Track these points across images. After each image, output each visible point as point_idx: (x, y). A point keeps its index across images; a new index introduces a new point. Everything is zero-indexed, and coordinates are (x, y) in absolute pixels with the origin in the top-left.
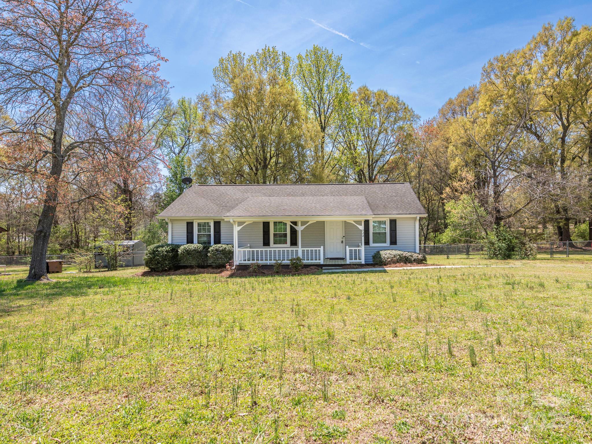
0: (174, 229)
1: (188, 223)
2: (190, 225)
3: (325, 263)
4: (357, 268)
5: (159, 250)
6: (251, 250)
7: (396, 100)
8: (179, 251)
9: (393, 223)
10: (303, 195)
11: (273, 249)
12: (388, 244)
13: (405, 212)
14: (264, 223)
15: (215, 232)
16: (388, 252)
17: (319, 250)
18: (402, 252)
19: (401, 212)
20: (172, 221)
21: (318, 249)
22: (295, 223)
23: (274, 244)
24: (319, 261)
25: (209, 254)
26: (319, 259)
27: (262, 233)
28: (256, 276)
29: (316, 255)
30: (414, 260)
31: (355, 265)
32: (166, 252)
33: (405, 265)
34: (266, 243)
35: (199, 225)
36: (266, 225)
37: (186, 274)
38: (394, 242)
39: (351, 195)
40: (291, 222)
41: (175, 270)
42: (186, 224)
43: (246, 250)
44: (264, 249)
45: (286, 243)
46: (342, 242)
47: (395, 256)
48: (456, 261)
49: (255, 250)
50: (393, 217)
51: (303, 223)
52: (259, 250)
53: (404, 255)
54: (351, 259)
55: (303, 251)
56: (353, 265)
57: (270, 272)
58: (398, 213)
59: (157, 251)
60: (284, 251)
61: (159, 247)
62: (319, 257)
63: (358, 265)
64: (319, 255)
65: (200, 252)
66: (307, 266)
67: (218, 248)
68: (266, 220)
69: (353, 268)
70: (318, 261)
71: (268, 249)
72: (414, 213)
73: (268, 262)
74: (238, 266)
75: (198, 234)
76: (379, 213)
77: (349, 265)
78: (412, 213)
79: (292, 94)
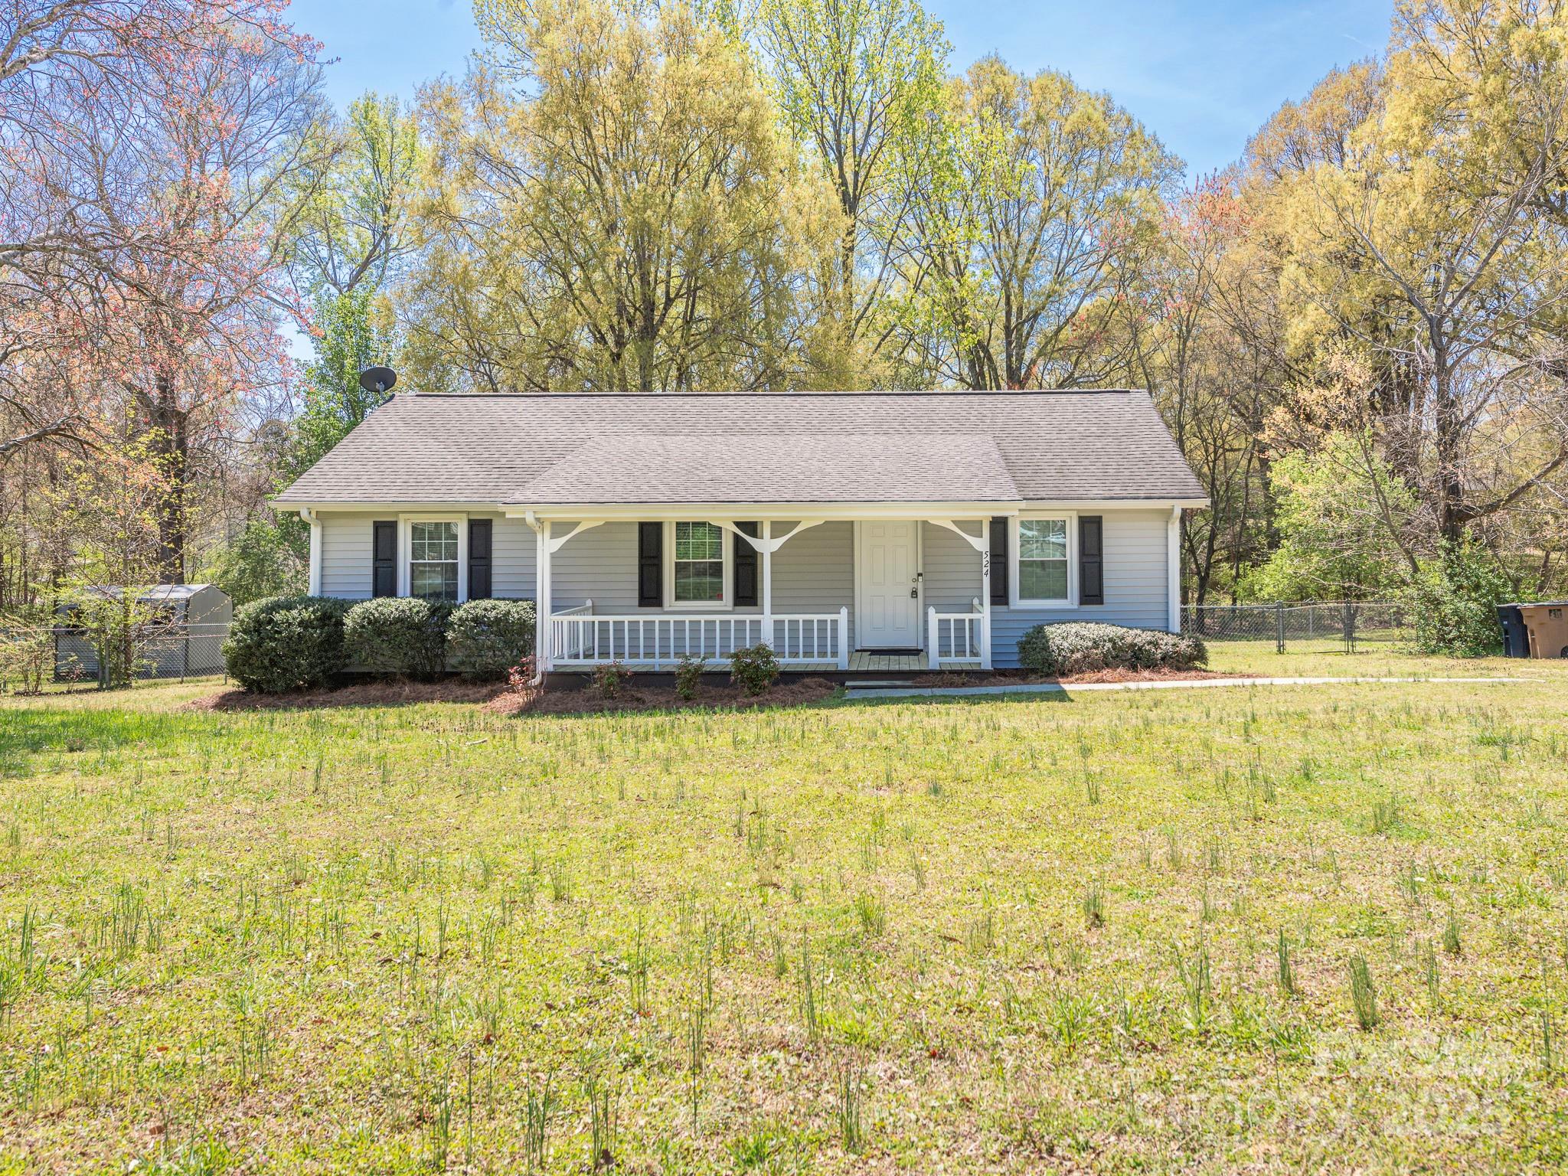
0: (327, 547)
1: (378, 526)
2: (384, 532)
3: (854, 668)
4: (964, 685)
5: (277, 617)
6: (597, 619)
8: (348, 621)
9: (1091, 528)
10: (780, 429)
11: (672, 618)
12: (1071, 602)
13: (1131, 491)
14: (643, 526)
15: (471, 556)
16: (1074, 628)
17: (835, 622)
18: (1121, 631)
19: (1117, 491)
20: (325, 517)
21: (829, 617)
22: (751, 528)
23: (678, 598)
24: (834, 660)
25: (450, 635)
26: (835, 654)
27: (636, 561)
28: (613, 711)
29: (822, 638)
30: (1163, 659)
31: (959, 673)
32: (300, 624)
33: (1131, 674)
34: (650, 595)
35: (417, 531)
36: (650, 534)
37: (368, 702)
38: (1092, 592)
39: (945, 433)
40: (738, 524)
41: (332, 690)
42: (371, 531)
43: (581, 619)
44: (641, 618)
45: (720, 597)
46: (914, 594)
47: (1096, 645)
48: (1310, 661)
49: (611, 619)
50: (1091, 507)
51: (779, 528)
52: (626, 619)
53: (1129, 640)
54: (944, 651)
55: (779, 624)
56: (952, 672)
57: (662, 699)
58: (1107, 494)
59: (271, 621)
60: (710, 624)
61: (275, 607)
62: (835, 646)
63: (968, 673)
64: (835, 638)
65: (418, 627)
66: (790, 677)
67: (480, 612)
68: (650, 515)
69: (952, 685)
70: (829, 659)
71: (657, 618)
72: (1163, 493)
73: (657, 663)
74: (550, 674)
75: (412, 565)
76: (1043, 494)
77: (940, 673)
78: (1158, 493)
79: (744, 84)
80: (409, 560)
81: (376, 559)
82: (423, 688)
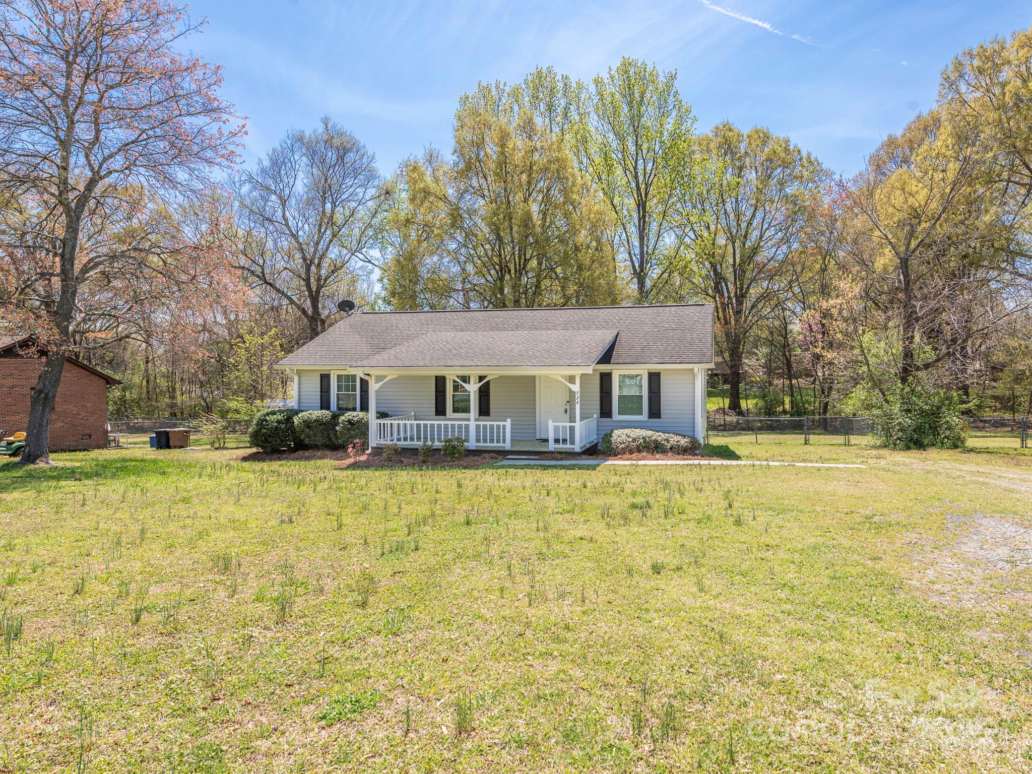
0: (301, 386)
1: (322, 376)
2: (325, 379)
3: (514, 449)
4: (561, 459)
5: (268, 418)
7: (784, 145)
8: (296, 422)
9: (654, 378)
12: (644, 416)
13: (674, 360)
14: (437, 378)
15: (361, 391)
16: (626, 431)
17: (504, 426)
18: (649, 433)
19: (667, 359)
20: (300, 372)
21: (501, 423)
23: (454, 411)
24: (503, 445)
25: (338, 428)
26: (504, 441)
27: (434, 394)
28: (391, 467)
29: (498, 432)
30: (671, 449)
31: (560, 453)
32: (276, 422)
33: (649, 456)
34: (440, 411)
35: (339, 379)
36: (440, 382)
38: (655, 412)
39: (597, 328)
42: (319, 377)
46: (566, 411)
47: (634, 440)
50: (655, 367)
53: (653, 438)
56: (558, 452)
57: (411, 461)
59: (266, 421)
60: (453, 426)
61: (268, 414)
62: (504, 436)
63: (565, 453)
64: (504, 432)
69: (556, 459)
70: (501, 444)
71: (442, 423)
72: (690, 360)
74: (376, 448)
75: (338, 394)
76: (627, 361)
77: (553, 453)
78: (687, 360)
79: (559, 150)
80: (336, 392)
81: (321, 391)
82: (328, 453)
